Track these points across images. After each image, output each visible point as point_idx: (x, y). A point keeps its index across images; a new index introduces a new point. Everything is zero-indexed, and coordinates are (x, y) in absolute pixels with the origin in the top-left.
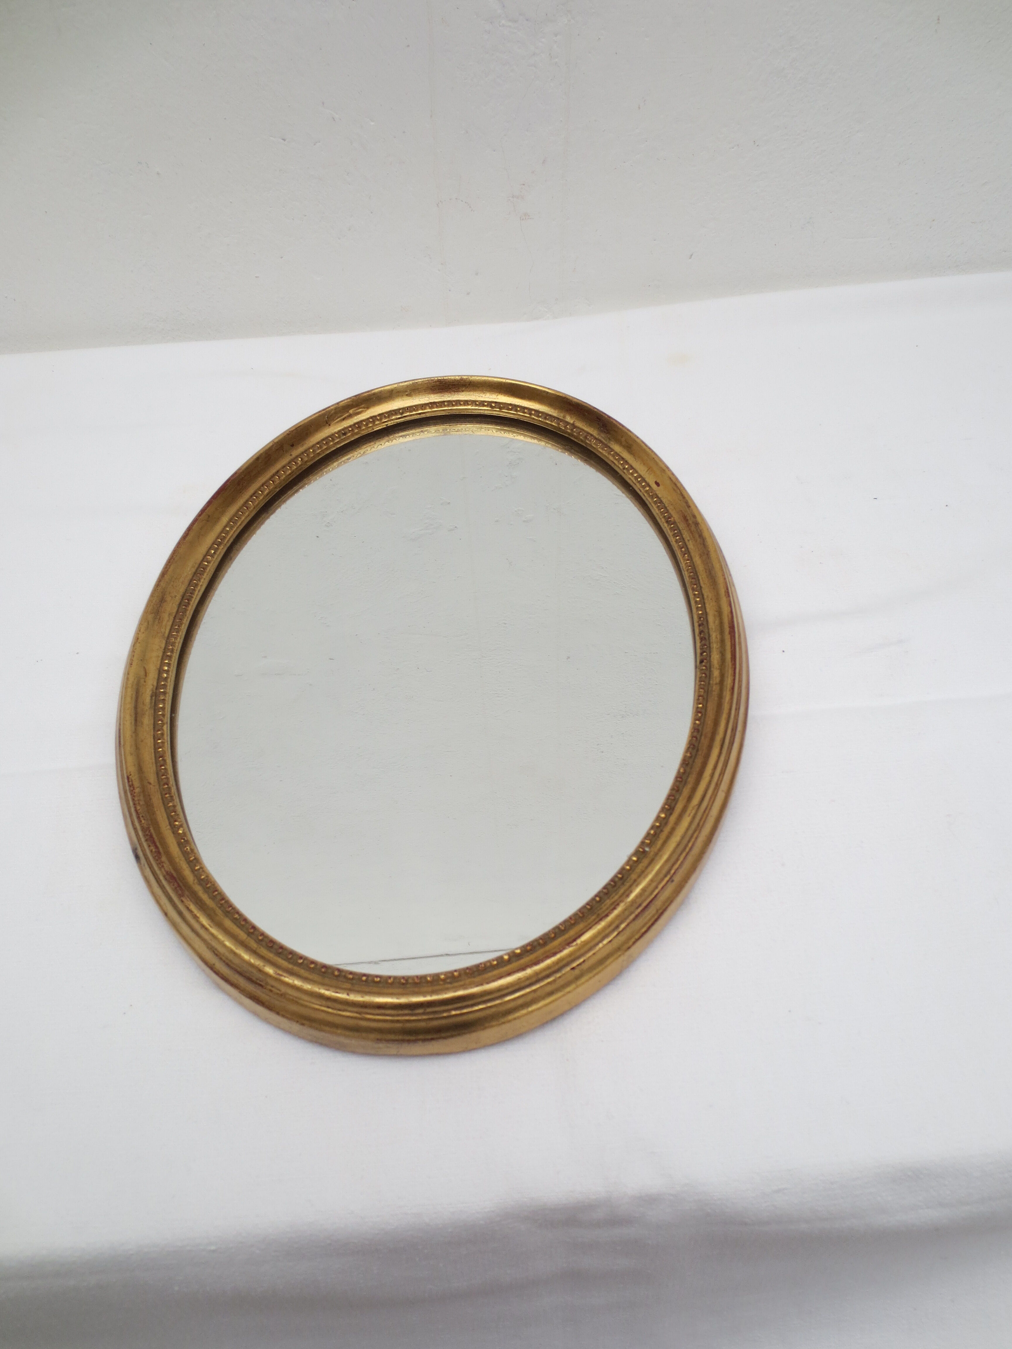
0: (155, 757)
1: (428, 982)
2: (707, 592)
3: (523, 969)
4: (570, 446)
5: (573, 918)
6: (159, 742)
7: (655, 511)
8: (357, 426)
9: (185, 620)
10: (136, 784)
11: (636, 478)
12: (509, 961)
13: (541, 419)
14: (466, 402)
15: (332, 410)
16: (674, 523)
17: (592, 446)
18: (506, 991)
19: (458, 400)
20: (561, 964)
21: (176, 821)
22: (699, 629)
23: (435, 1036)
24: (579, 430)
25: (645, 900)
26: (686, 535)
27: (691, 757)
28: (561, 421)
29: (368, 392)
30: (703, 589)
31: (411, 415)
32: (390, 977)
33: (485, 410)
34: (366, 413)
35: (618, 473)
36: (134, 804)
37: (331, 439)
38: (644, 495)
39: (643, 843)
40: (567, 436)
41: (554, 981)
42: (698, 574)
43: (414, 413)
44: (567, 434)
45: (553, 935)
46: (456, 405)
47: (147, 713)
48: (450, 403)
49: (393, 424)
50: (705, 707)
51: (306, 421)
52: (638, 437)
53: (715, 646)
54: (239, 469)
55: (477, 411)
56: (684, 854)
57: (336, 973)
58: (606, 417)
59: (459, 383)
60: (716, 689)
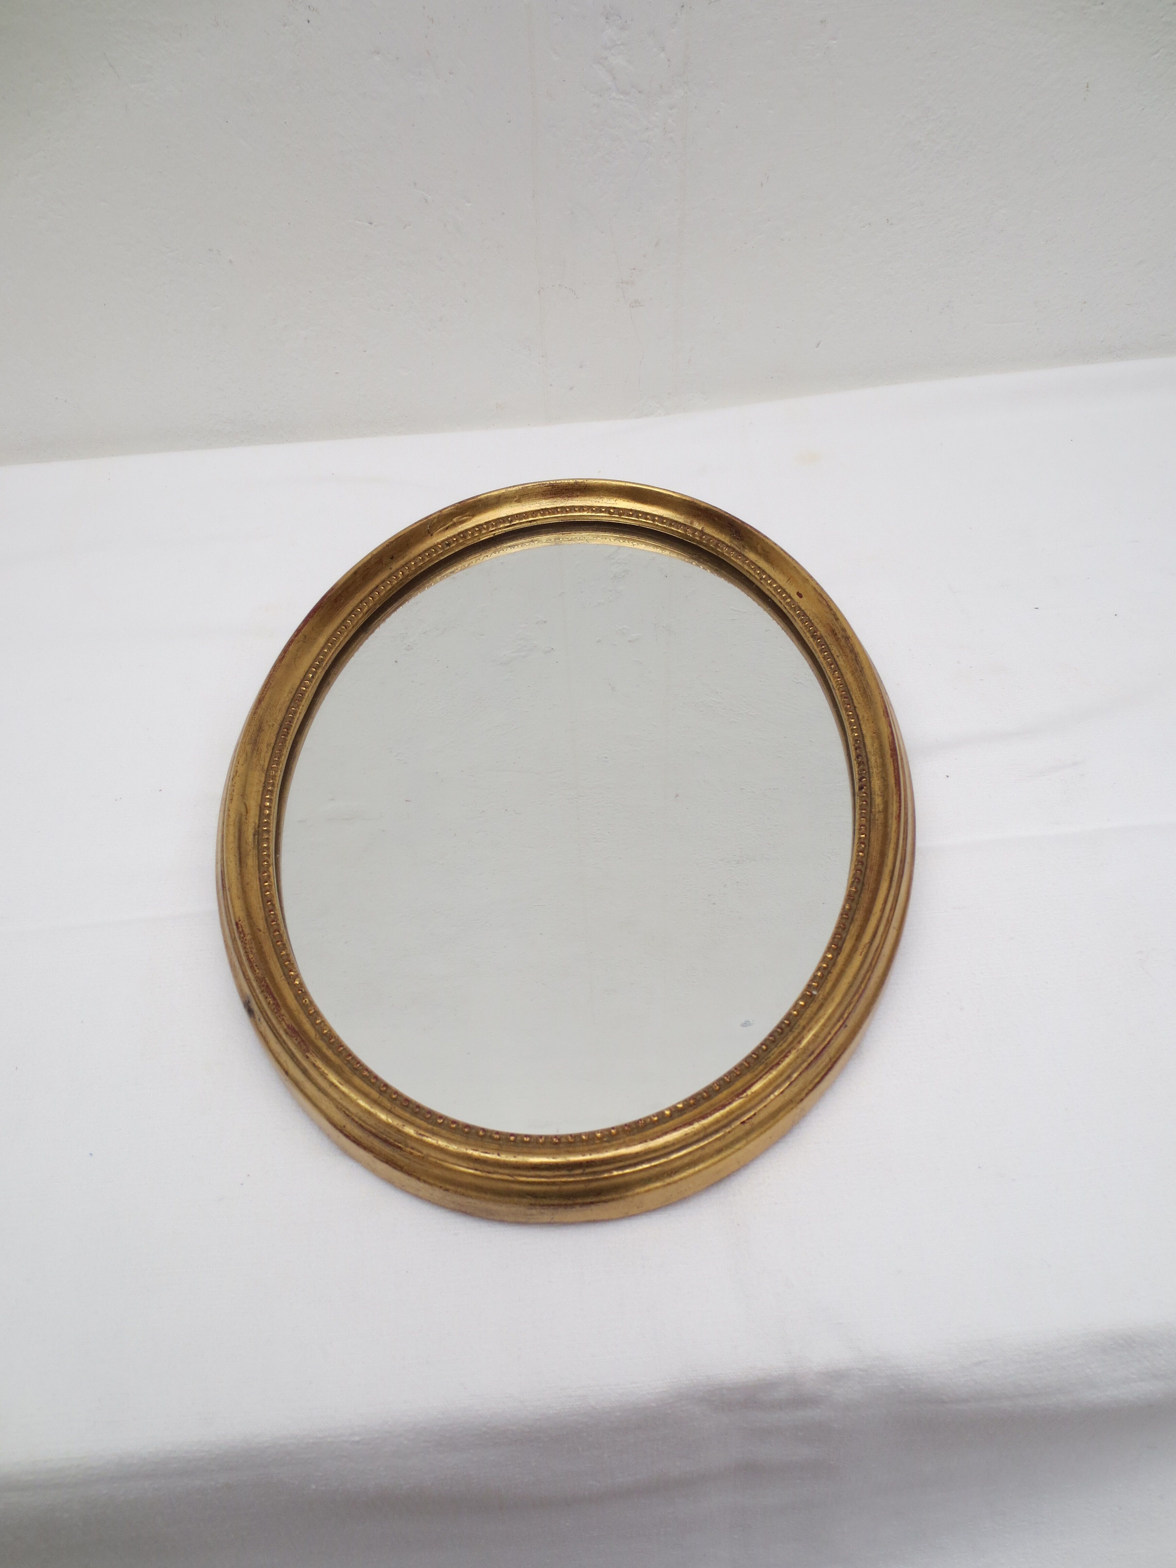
0: (263, 901)
1: (582, 1141)
2: (861, 712)
3: (690, 1123)
4: (698, 555)
5: (739, 1068)
6: (266, 885)
7: (798, 625)
8: (462, 536)
9: (285, 751)
10: (247, 930)
11: (775, 589)
12: (671, 1117)
13: (665, 526)
14: (581, 508)
15: (435, 518)
16: (821, 637)
17: (724, 555)
18: (672, 1148)
19: (572, 506)
20: (731, 1118)
21: (291, 971)
22: (856, 753)
23: (594, 1200)
24: (709, 538)
25: (818, 1047)
26: (835, 650)
27: (856, 892)
28: (689, 527)
29: (473, 498)
30: (857, 709)
31: (521, 523)
32: (541, 1137)
33: (603, 517)
34: (472, 521)
35: (754, 584)
36: (246, 952)
37: (433, 550)
38: (785, 608)
39: (809, 986)
40: (695, 544)
41: (724, 1136)
42: (851, 693)
43: (524, 520)
44: (696, 542)
45: (718, 1088)
46: (570, 511)
47: (251, 853)
48: (564, 509)
49: (501, 533)
50: (868, 837)
51: (406, 531)
52: (776, 544)
53: (875, 771)
54: (336, 585)
55: (593, 518)
56: (857, 997)
57: (481, 1133)
58: (740, 522)
59: (573, 487)
60: (879, 817)
